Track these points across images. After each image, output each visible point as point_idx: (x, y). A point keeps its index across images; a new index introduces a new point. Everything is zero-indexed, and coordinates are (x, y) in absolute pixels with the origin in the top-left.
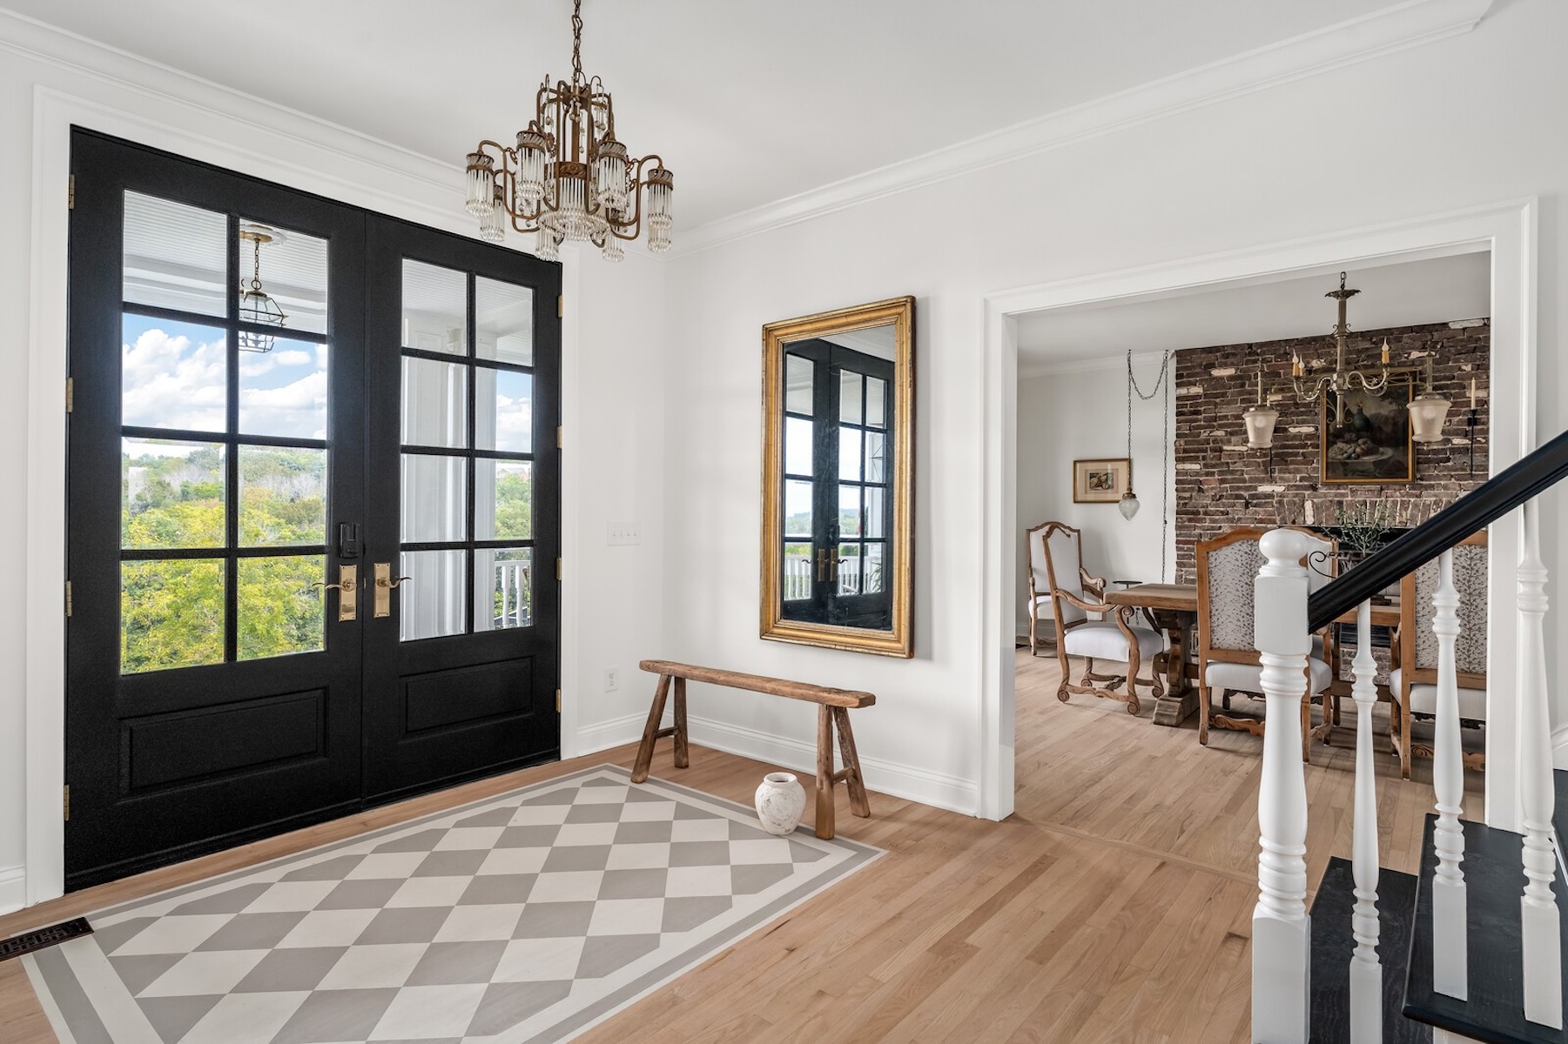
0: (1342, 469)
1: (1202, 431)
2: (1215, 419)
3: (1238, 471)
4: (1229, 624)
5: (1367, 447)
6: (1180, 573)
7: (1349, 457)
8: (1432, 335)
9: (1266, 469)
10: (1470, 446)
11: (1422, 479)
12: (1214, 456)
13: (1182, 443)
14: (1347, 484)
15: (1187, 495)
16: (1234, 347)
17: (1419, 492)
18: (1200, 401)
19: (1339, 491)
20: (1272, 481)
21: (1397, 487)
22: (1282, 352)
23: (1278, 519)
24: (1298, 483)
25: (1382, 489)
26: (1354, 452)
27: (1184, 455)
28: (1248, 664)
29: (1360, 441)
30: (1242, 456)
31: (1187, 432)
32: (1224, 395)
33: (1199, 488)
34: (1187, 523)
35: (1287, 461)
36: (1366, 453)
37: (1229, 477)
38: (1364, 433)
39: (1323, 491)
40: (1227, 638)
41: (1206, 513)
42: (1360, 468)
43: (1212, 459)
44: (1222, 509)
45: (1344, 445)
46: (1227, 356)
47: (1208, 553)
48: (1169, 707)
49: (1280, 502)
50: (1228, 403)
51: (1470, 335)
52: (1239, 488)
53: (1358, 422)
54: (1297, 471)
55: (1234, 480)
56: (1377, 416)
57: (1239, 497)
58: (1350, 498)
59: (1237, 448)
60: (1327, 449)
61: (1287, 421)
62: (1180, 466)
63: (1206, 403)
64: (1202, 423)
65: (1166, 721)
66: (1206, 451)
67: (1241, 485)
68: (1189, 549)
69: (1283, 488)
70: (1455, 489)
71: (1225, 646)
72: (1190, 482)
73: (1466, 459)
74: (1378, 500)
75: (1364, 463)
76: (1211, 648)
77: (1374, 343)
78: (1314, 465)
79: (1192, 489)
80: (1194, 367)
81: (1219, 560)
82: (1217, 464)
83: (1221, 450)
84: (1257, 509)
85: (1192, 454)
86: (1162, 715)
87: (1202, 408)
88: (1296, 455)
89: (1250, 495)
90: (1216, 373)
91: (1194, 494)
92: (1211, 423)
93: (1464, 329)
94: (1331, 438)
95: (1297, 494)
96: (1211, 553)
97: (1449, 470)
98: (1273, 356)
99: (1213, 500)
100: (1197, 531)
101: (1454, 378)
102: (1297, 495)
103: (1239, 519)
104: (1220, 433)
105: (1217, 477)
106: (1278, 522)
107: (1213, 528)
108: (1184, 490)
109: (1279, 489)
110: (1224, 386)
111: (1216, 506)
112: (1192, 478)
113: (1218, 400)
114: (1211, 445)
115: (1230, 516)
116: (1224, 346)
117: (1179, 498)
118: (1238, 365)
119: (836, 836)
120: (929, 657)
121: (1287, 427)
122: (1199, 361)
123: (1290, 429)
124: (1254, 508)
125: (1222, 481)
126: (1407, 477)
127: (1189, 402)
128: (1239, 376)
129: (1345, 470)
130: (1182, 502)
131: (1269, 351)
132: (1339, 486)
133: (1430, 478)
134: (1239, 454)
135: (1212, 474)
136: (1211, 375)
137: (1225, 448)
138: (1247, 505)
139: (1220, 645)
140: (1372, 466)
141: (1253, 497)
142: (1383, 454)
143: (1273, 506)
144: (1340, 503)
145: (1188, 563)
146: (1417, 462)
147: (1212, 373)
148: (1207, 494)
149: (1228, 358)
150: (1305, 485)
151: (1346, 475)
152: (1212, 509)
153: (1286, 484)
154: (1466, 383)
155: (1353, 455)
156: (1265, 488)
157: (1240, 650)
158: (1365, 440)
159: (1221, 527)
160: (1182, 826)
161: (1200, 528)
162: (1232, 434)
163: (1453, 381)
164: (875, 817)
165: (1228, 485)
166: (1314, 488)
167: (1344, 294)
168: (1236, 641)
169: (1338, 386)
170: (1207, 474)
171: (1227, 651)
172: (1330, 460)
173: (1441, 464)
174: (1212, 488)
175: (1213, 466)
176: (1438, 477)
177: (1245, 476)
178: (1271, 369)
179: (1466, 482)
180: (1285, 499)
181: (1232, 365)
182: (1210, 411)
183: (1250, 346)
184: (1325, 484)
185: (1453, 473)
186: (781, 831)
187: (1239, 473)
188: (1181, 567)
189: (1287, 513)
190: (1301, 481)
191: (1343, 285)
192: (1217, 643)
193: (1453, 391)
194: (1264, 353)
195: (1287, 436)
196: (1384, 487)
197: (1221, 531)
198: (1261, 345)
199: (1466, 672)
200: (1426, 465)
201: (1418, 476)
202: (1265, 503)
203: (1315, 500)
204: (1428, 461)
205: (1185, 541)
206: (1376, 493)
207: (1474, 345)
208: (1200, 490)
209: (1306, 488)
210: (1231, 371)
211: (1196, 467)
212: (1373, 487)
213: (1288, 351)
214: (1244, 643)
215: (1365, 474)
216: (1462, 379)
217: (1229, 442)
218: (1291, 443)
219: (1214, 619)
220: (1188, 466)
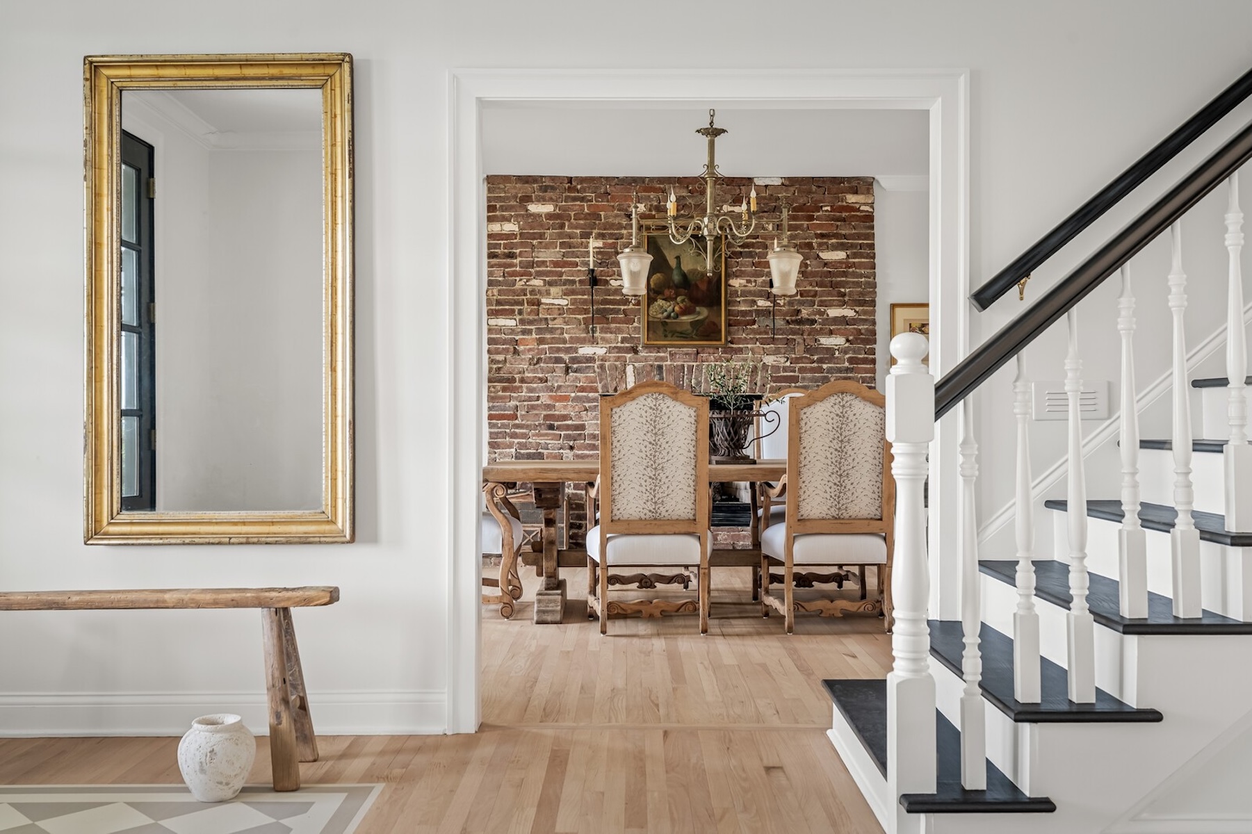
0: (662, 329)
1: (518, 279)
2: (532, 264)
3: (558, 328)
4: (631, 491)
5: (685, 306)
6: (493, 456)
7: (669, 317)
8: (740, 189)
9: (587, 327)
10: (771, 309)
11: (732, 343)
12: (531, 311)
13: (495, 292)
14: (666, 346)
15: (500, 357)
16: (553, 178)
17: (730, 356)
18: (515, 241)
19: (659, 354)
20: (594, 341)
21: (711, 351)
22: (602, 191)
23: (600, 386)
24: (619, 345)
25: (698, 353)
26: (673, 310)
27: (497, 308)
28: (650, 534)
29: (679, 299)
30: (561, 312)
31: (500, 279)
32: (541, 236)
33: (515, 348)
34: (500, 393)
35: (608, 319)
36: (685, 312)
37: (548, 336)
38: (682, 290)
39: (643, 354)
40: (628, 507)
41: (522, 381)
42: (679, 329)
43: (529, 314)
44: (541, 375)
45: (664, 302)
46: (545, 189)
47: (612, 410)
48: (551, 601)
49: (602, 367)
50: (547, 247)
51: (771, 193)
52: (558, 350)
53: (676, 277)
54: (619, 331)
55: (554, 340)
56: (694, 271)
57: (558, 360)
58: (669, 363)
59: (556, 302)
60: (648, 306)
61: (608, 272)
62: (493, 322)
63: (522, 245)
64: (518, 269)
65: (549, 618)
66: (522, 304)
67: (561, 346)
68: (504, 426)
69: (604, 350)
70: (759, 353)
71: (626, 517)
72: (505, 342)
73: (769, 322)
74: (695, 364)
75: (682, 323)
76: (612, 521)
77: (690, 192)
78: (635, 324)
79: (507, 350)
80: (508, 198)
81: (623, 418)
82: (535, 320)
83: (539, 303)
84: (578, 375)
85: (507, 307)
86: (544, 612)
87: (518, 251)
88: (618, 311)
89: (570, 358)
90: (534, 208)
91: (509, 357)
92: (529, 268)
93: (766, 186)
94: (651, 294)
95: (619, 357)
96: (614, 410)
97: (755, 334)
98: (593, 195)
99: (530, 364)
100: (513, 403)
101: (757, 237)
102: (618, 359)
103: (559, 387)
104: (537, 282)
105: (534, 336)
106: (600, 390)
107: (530, 399)
108: (498, 352)
109: (600, 351)
110: (542, 226)
111: (534, 371)
112: (507, 337)
113: (535, 242)
114: (529, 296)
115: (549, 384)
116: (542, 177)
117: (492, 361)
118: (556, 201)
119: (302, 786)
120: (374, 539)
121: (608, 278)
122: (514, 191)
123: (612, 282)
124: (575, 374)
125: (541, 341)
126: (720, 340)
127: (502, 242)
128: (558, 214)
129: (665, 330)
130: (495, 366)
131: (589, 188)
132: (659, 348)
133: (740, 341)
134: (559, 309)
135: (529, 332)
136: (527, 210)
137: (544, 300)
138: (567, 370)
139: (620, 516)
140: (689, 327)
141: (574, 360)
142: (699, 313)
143: (594, 372)
144: (660, 367)
145: (503, 443)
146: (729, 325)
147: (529, 207)
148: (523, 357)
149: (546, 192)
150: (627, 347)
151: (666, 336)
152: (529, 375)
153: (608, 346)
154: (768, 242)
155: (672, 314)
156: (586, 350)
157: (641, 519)
158: (683, 297)
159: (538, 397)
160: (652, 702)
161: (516, 398)
162: (551, 284)
163: (758, 240)
164: (326, 759)
165: (547, 346)
166: (635, 351)
167: (713, 132)
168: (638, 510)
169: (710, 231)
170: (524, 332)
171: (628, 522)
172: (651, 319)
173: (748, 327)
174: (530, 350)
175: (531, 322)
176: (746, 341)
177: (565, 335)
178: (592, 210)
179: (768, 346)
180: (607, 364)
181: (551, 200)
182: (526, 254)
183: (570, 180)
184: (646, 347)
185: (758, 337)
186: (228, 794)
187: (559, 331)
188: (494, 448)
189: (609, 379)
190: (622, 343)
191: (712, 122)
192: (618, 513)
193: (758, 251)
194: (583, 189)
195: (609, 290)
196: (700, 350)
197: (539, 402)
198: (582, 180)
199: (836, 518)
200: (736, 328)
201: (729, 339)
202: (587, 367)
203: (636, 364)
204: (738, 323)
205: (499, 415)
206: (693, 356)
207: (774, 204)
208: (516, 352)
209: (627, 350)
210: (548, 208)
211: (511, 323)
212: (690, 350)
213: (609, 191)
214: (645, 511)
215: (684, 336)
216: (765, 239)
217: (548, 293)
218: (612, 297)
219: (616, 486)
220: (502, 322)
